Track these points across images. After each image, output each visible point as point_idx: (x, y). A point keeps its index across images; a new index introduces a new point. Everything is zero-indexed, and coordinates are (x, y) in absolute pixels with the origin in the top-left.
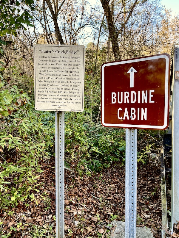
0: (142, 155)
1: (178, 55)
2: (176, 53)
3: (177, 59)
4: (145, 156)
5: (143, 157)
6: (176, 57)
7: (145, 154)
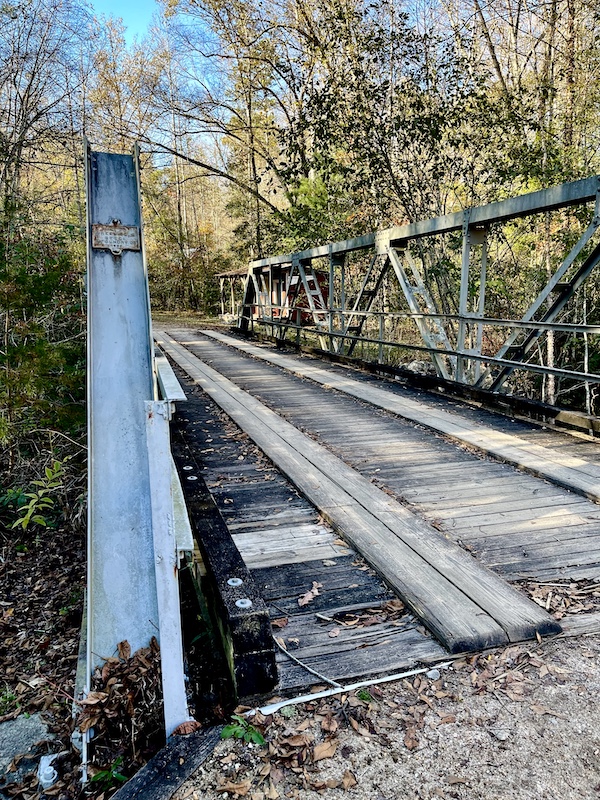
0: (33, 502)
1: (99, 174)
2: (94, 169)
3: (97, 186)
4: (43, 502)
5: (40, 506)
6: (93, 179)
7: (45, 495)
